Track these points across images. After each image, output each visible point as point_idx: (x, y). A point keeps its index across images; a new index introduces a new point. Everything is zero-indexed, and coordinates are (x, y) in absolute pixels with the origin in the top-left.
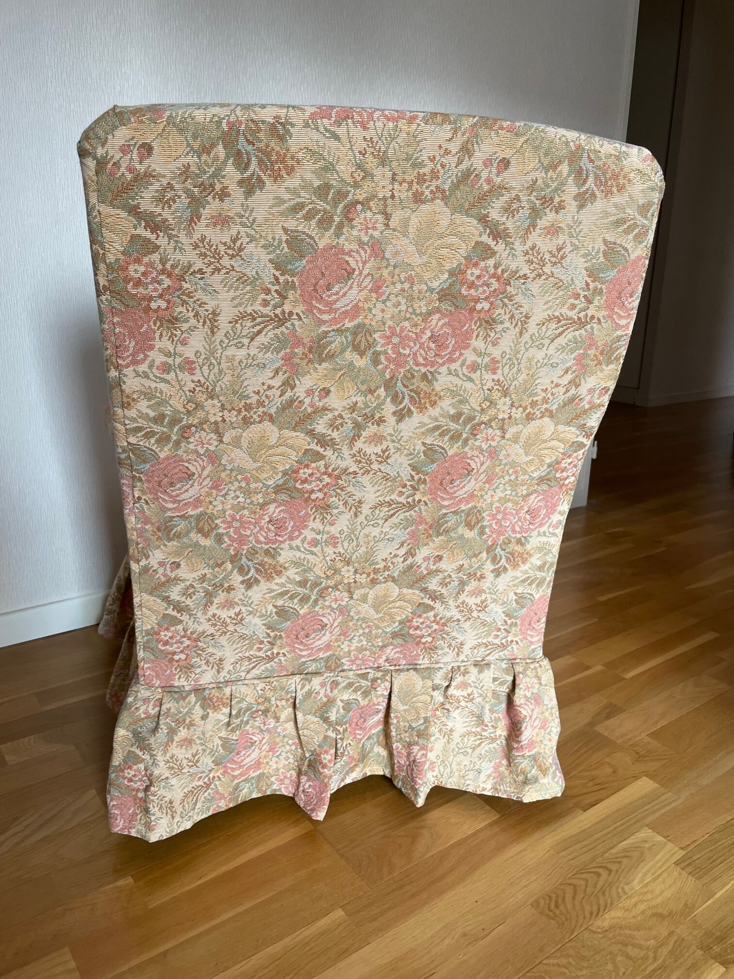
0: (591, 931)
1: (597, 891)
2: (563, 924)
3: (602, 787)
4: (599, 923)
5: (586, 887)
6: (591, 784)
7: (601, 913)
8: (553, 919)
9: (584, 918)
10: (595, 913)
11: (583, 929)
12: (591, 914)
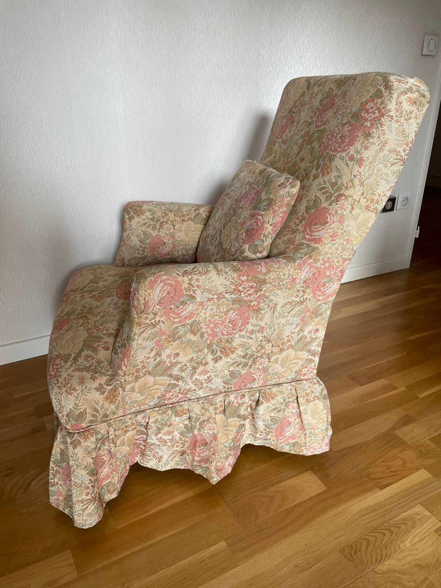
0: (375, 572)
1: (382, 545)
2: (358, 565)
3: (394, 474)
4: (380, 567)
5: (376, 541)
6: (387, 471)
7: (382, 561)
8: (352, 562)
9: (372, 563)
10: (378, 561)
11: (370, 570)
12: (376, 560)
